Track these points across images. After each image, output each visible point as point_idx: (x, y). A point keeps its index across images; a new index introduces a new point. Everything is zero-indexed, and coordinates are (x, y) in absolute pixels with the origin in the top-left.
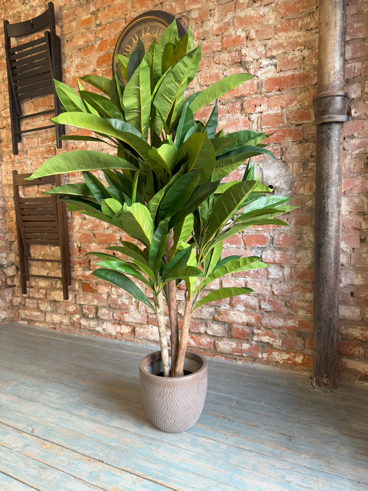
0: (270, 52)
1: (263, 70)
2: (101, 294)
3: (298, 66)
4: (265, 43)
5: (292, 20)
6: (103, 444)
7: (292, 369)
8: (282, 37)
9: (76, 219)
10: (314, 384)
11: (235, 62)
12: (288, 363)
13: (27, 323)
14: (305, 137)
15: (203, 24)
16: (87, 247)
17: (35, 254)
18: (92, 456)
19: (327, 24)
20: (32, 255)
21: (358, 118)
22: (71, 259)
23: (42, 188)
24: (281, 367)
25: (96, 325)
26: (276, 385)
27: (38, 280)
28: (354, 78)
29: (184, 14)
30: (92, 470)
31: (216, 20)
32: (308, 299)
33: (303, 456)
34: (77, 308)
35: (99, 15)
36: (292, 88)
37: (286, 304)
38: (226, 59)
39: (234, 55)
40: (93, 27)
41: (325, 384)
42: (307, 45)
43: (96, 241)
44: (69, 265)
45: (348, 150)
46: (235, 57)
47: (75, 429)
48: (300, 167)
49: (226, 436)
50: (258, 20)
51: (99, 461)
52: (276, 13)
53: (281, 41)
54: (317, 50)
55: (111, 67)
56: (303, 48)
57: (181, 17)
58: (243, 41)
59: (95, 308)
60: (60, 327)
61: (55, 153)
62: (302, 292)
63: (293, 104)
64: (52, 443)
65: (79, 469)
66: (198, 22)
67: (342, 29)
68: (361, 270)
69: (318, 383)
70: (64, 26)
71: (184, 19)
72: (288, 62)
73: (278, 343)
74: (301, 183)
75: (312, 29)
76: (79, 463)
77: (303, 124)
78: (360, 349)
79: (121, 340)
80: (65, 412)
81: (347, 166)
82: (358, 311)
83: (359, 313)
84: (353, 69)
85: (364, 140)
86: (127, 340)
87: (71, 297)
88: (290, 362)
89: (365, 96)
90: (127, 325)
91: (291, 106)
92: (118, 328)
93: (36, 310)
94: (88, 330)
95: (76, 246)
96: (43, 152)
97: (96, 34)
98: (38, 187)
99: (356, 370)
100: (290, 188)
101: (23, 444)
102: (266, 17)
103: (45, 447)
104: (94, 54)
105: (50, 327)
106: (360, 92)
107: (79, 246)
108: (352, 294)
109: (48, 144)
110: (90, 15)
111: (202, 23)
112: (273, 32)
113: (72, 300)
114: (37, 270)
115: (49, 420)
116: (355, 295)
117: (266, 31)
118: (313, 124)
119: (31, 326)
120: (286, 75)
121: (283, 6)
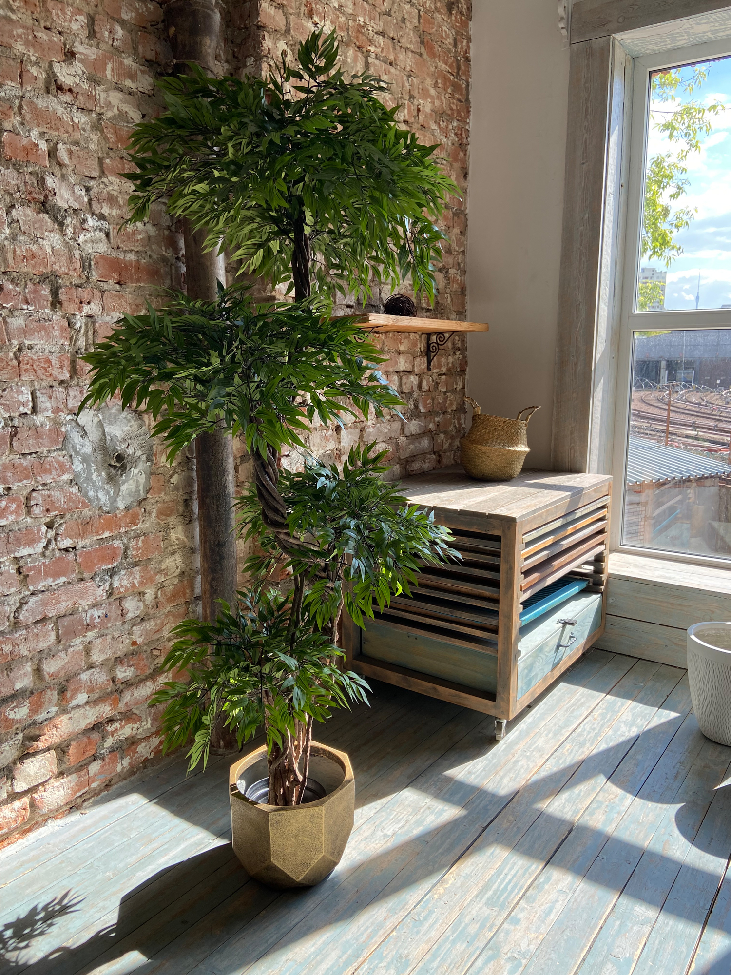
0: (99, 206)
1: (88, 235)
3: (142, 249)
4: (87, 184)
5: (126, 161)
8: (115, 186)
11: (33, 199)
12: (161, 751)
36: (139, 284)
39: (29, 182)
46: (32, 186)
50: (70, 129)
52: (99, 134)
53: (115, 193)
58: (44, 159)
72: (128, 236)
73: (144, 727)
74: (162, 447)
88: (162, 747)
100: (149, 457)
112: (98, 168)
117: (86, 160)
120: (127, 259)
121: (112, 127)
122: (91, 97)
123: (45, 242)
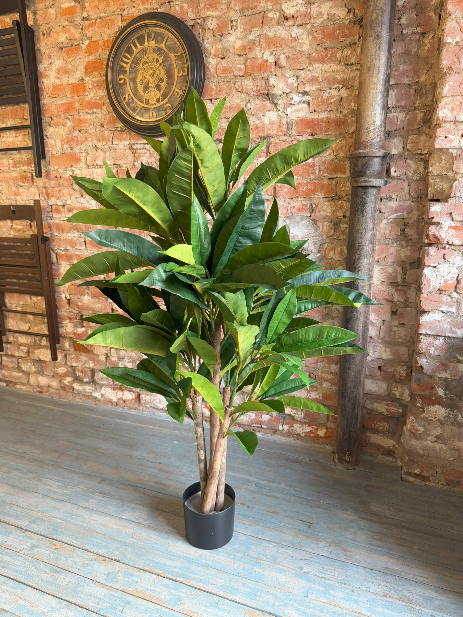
0: (303, 87)
1: (294, 108)
2: (99, 355)
3: (335, 108)
4: (297, 75)
5: (330, 49)
6: (117, 540)
7: (314, 442)
8: (318, 70)
9: (62, 265)
10: (336, 461)
11: (261, 94)
12: (310, 436)
13: (5, 384)
14: (338, 193)
15: (222, 38)
16: (78, 300)
17: (12, 304)
18: (107, 555)
19: (369, 69)
20: (8, 305)
21: (398, 178)
22: (58, 312)
23: (17, 224)
24: (302, 440)
25: (92, 390)
26: (297, 462)
27: (17, 335)
28: (396, 130)
29: (199, 21)
30: (109, 571)
31: (238, 36)
32: (333, 371)
33: (322, 544)
34: (68, 370)
35: (87, 5)
36: (326, 133)
37: (310, 375)
38: (250, 88)
39: (259, 84)
40: (78, 20)
41: (347, 462)
42: (346, 84)
43: (90, 293)
44: (57, 320)
45: (384, 213)
46: (261, 86)
47: (84, 524)
48: (331, 228)
49: (246, 526)
50: (289, 44)
51: (115, 560)
52: (311, 38)
53: (316, 75)
54: (357, 91)
55: (105, 78)
56: (341, 86)
57: (194, 24)
58: (271, 68)
59: (90, 371)
60: (48, 391)
61: (33, 181)
62: (327, 363)
63: (327, 154)
64: (62, 542)
65: (94, 571)
66: (216, 34)
67: (385, 76)
68: (390, 344)
69: (340, 459)
70: (38, 12)
71: (198, 27)
72: (323, 101)
73: (299, 415)
74: (332, 246)
75: (352, 64)
76: (94, 564)
77: (336, 177)
78: (385, 424)
79: (123, 407)
80: (70, 504)
81: (382, 232)
82: (384, 386)
83: (385, 388)
84: (396, 120)
85: (402, 203)
86: (131, 408)
87: (60, 357)
88: (312, 435)
89: (406, 153)
90: (130, 391)
91: (324, 156)
92: (120, 394)
93: (17, 370)
94: (83, 395)
95: (64, 298)
96: (16, 178)
97: (82, 29)
98: (12, 223)
99: (379, 445)
100: (319, 251)
101: (30, 546)
102: (300, 41)
103: (54, 547)
104: (80, 57)
105: (35, 390)
106: (402, 148)
107: (68, 298)
108: (380, 368)
109: (23, 168)
110: (73, 3)
111: (221, 36)
112: (307, 61)
113: (62, 360)
114: (15, 323)
115: (53, 515)
116: (382, 369)
117: (299, 59)
118: (348, 178)
119: (11, 388)
120: (320, 117)
121: (320, 30)
122: (307, 15)
123: (265, 118)
